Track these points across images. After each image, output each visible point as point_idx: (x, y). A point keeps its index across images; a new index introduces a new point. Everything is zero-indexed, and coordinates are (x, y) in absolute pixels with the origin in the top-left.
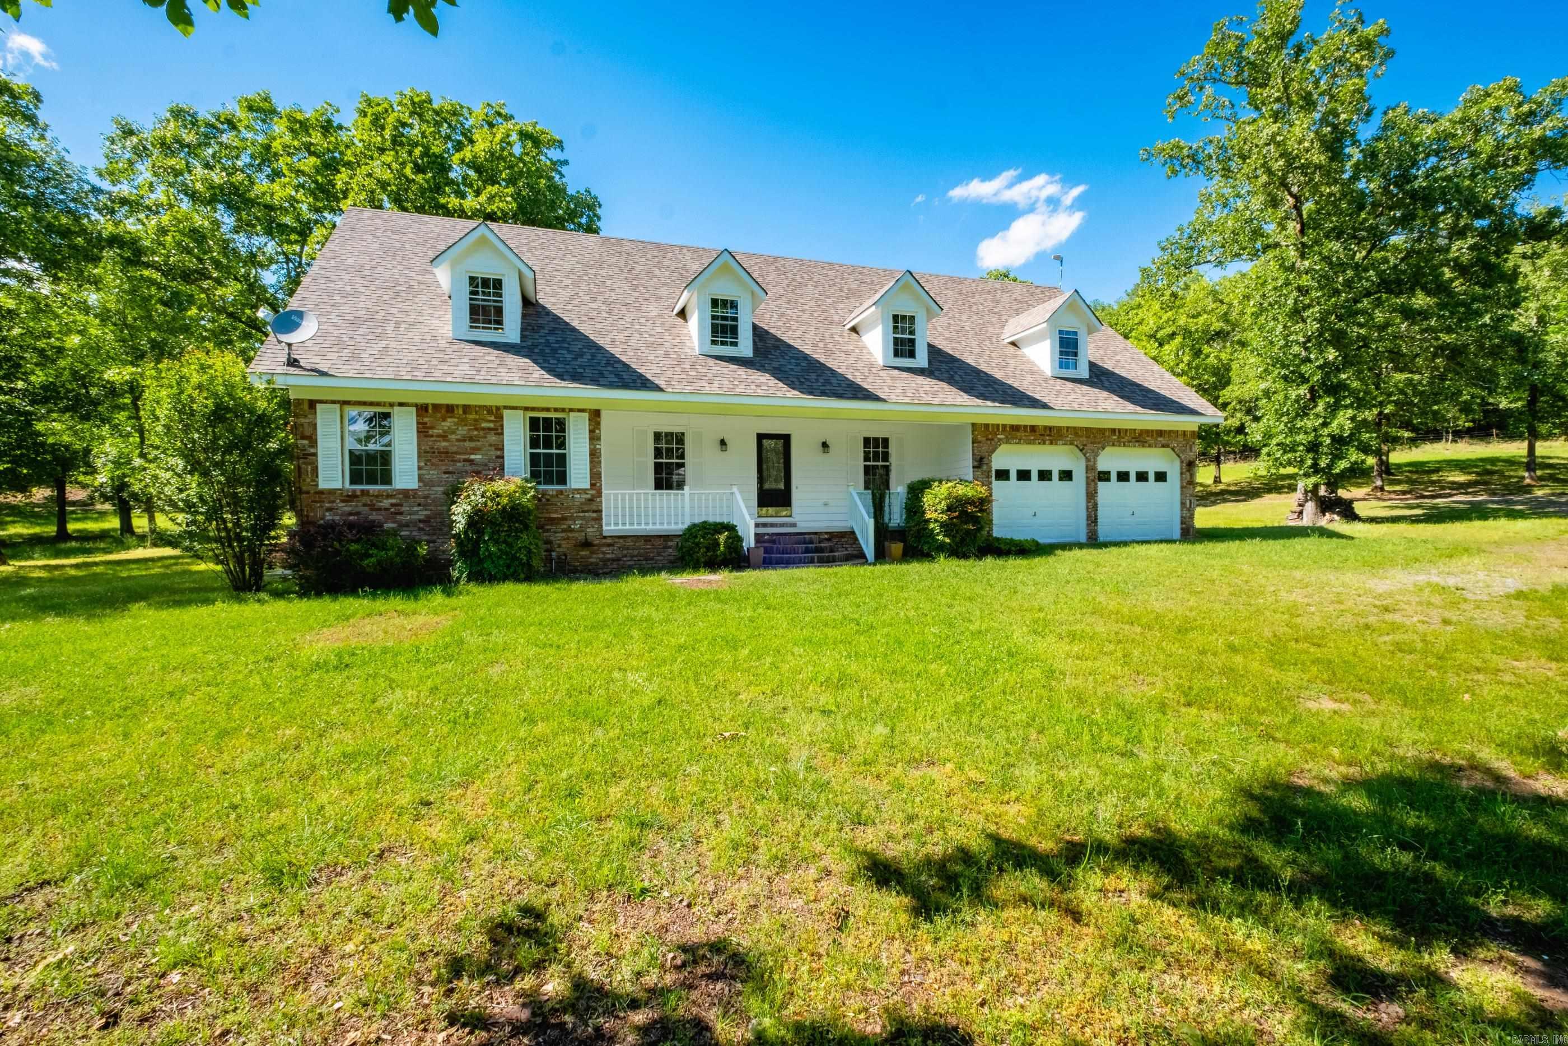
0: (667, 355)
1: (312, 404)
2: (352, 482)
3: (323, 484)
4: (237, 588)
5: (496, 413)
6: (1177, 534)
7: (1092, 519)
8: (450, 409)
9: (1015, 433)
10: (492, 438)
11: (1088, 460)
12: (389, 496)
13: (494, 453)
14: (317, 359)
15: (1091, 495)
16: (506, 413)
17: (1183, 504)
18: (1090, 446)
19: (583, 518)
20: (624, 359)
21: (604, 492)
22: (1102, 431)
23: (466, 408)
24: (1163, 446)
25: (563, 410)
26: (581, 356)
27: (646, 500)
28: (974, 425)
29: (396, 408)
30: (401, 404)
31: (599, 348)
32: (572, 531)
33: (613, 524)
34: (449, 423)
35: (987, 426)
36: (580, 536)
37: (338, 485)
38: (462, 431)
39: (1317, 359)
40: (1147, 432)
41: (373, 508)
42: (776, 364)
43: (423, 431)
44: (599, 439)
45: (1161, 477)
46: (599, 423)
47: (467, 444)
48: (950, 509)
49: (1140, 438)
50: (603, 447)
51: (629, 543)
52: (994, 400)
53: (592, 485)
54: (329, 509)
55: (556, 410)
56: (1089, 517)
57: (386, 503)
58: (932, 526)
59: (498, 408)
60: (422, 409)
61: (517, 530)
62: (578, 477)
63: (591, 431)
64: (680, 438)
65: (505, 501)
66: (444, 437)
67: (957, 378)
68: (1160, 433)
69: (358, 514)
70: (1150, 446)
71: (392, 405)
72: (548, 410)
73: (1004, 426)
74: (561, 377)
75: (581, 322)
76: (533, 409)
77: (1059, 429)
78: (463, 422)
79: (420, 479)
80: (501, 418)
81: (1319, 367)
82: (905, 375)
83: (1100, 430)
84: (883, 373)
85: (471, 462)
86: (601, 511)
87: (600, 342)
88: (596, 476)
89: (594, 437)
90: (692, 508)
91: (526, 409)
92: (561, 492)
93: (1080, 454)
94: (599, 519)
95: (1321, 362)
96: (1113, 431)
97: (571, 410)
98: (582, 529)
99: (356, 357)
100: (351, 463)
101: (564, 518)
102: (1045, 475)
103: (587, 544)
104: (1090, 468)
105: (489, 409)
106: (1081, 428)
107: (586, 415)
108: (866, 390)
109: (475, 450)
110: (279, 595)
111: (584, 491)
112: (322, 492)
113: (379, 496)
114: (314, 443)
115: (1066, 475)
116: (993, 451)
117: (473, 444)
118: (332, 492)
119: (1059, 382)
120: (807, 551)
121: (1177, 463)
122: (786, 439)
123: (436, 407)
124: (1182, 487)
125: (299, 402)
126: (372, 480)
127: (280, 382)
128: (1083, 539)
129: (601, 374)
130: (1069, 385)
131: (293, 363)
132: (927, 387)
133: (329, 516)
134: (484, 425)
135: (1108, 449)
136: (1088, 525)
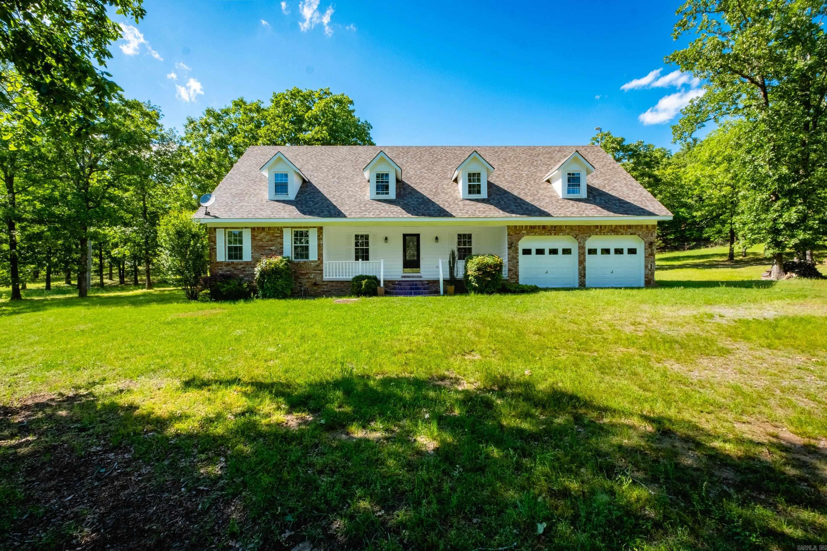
0: (355, 201)
1: (215, 229)
2: (229, 259)
3: (218, 260)
4: (189, 299)
5: (280, 230)
6: (642, 284)
7: (582, 275)
8: (263, 229)
9: (532, 230)
10: (279, 240)
11: (579, 243)
12: (241, 264)
13: (279, 246)
14: (216, 212)
15: (582, 262)
16: (284, 229)
17: (646, 267)
18: (580, 235)
19: (315, 273)
20: (335, 204)
21: (324, 262)
22: (589, 227)
23: (269, 228)
24: (631, 234)
25: (307, 227)
26: (317, 204)
27: (352, 265)
28: (508, 226)
29: (244, 230)
30: (246, 228)
31: (326, 199)
32: (310, 278)
33: (328, 276)
34: (263, 235)
35: (515, 227)
36: (314, 281)
37: (224, 260)
38: (268, 238)
39: (774, 175)
40: (620, 226)
41: (236, 269)
42: (405, 202)
43: (253, 238)
44: (322, 239)
45: (632, 251)
46: (322, 233)
47: (270, 243)
48: (479, 269)
49: (615, 230)
50: (324, 242)
51: (334, 284)
52: (517, 213)
53: (319, 259)
54: (220, 269)
55: (304, 227)
56: (580, 274)
57: (240, 267)
58: (470, 278)
59: (281, 228)
60: (253, 229)
61: (278, 278)
62: (313, 256)
63: (318, 236)
64: (367, 237)
65: (273, 266)
66: (261, 240)
67: (502, 203)
68: (630, 227)
69: (230, 271)
70: (622, 234)
71: (242, 228)
72: (301, 227)
73: (526, 227)
74: (304, 213)
75: (324, 187)
76: (295, 227)
77: (561, 227)
78: (268, 234)
79: (252, 257)
80: (282, 232)
81: (777, 180)
82: (472, 203)
83: (587, 226)
84: (460, 203)
85: (271, 250)
86: (322, 270)
87: (328, 197)
88: (320, 255)
89: (320, 238)
90: (362, 269)
91: (292, 227)
92: (306, 262)
93: (575, 240)
94: (322, 274)
95: (777, 177)
96: (597, 227)
97: (310, 227)
98: (314, 277)
99: (230, 210)
100: (229, 251)
101: (307, 273)
102: (554, 252)
103: (315, 284)
104: (581, 248)
105: (278, 228)
106: (575, 226)
107: (316, 229)
108: (447, 212)
109: (273, 245)
110: (202, 301)
111: (315, 261)
112: (218, 263)
113: (238, 264)
114: (215, 244)
115: (567, 251)
116: (519, 240)
117: (271, 243)
118: (221, 262)
119: (566, 201)
120: (411, 289)
121: (643, 243)
122: (418, 236)
123: (258, 228)
124: (646, 257)
125: (211, 228)
126: (236, 258)
127: (203, 222)
128: (577, 286)
129: (322, 211)
130: (572, 202)
131: (207, 214)
132: (481, 209)
133: (220, 272)
134: (276, 235)
135: (593, 237)
136: (580, 278)
